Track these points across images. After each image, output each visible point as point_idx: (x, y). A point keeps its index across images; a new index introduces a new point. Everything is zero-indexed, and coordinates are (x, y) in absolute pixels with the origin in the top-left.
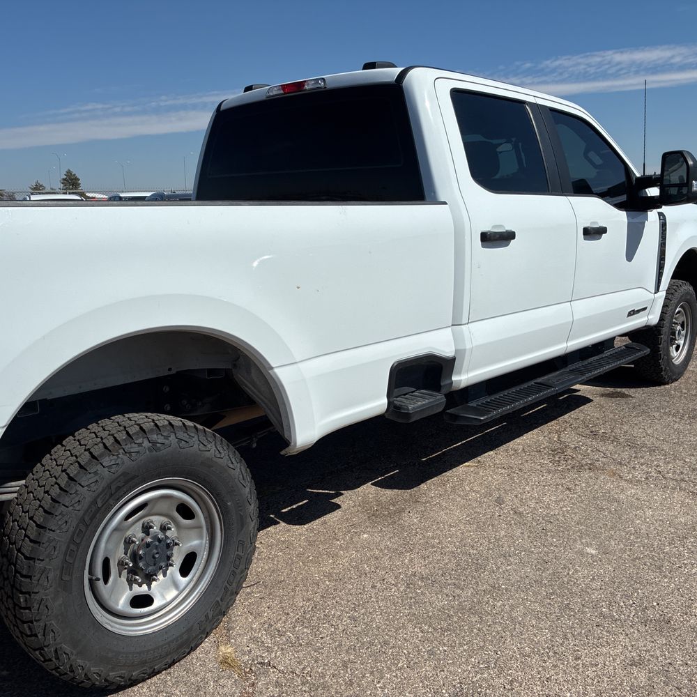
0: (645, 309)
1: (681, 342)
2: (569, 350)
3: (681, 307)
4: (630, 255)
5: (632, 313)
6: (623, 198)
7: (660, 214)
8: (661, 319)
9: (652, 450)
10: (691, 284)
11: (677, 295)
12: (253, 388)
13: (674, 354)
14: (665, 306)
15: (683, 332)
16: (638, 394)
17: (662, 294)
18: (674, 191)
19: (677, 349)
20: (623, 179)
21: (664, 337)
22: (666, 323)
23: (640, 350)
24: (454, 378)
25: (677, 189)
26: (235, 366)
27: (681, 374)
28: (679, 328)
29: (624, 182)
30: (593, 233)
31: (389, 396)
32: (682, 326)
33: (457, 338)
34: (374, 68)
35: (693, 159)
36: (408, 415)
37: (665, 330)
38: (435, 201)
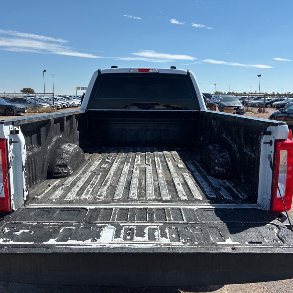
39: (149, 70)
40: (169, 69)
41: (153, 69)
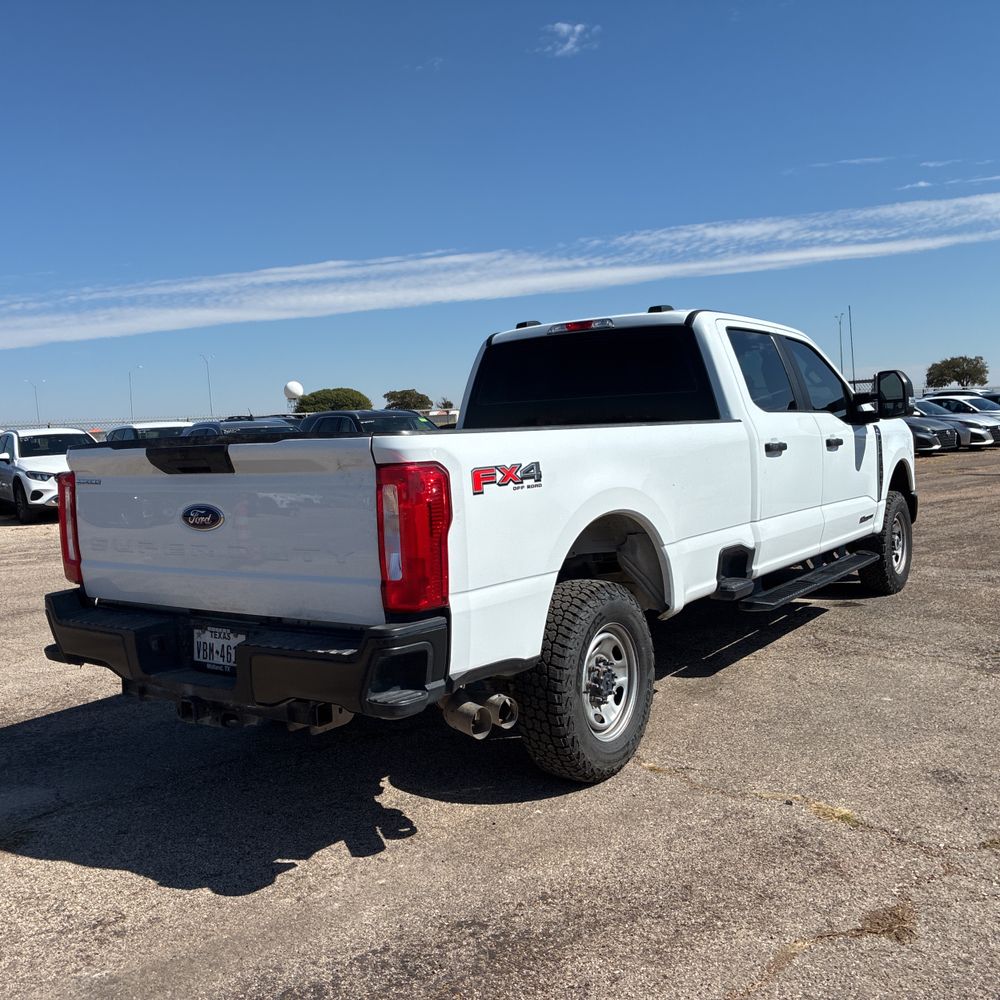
0: (871, 516)
1: (899, 552)
2: (823, 551)
3: (898, 517)
4: (858, 465)
5: (863, 519)
6: (844, 413)
7: (876, 427)
8: (884, 528)
9: (904, 640)
10: (903, 494)
11: (894, 504)
12: (633, 567)
13: (895, 564)
14: (886, 515)
15: (901, 543)
16: (870, 603)
17: (883, 503)
18: (890, 406)
19: (897, 559)
20: (841, 395)
21: (887, 545)
22: (887, 531)
23: (872, 556)
24: (754, 568)
25: (892, 404)
26: (619, 550)
27: (904, 583)
28: (897, 537)
29: (842, 399)
30: (833, 444)
31: (718, 577)
32: (899, 535)
33: (755, 532)
34: (660, 311)
35: (907, 378)
36: (733, 594)
37: (886, 539)
38: (729, 419)
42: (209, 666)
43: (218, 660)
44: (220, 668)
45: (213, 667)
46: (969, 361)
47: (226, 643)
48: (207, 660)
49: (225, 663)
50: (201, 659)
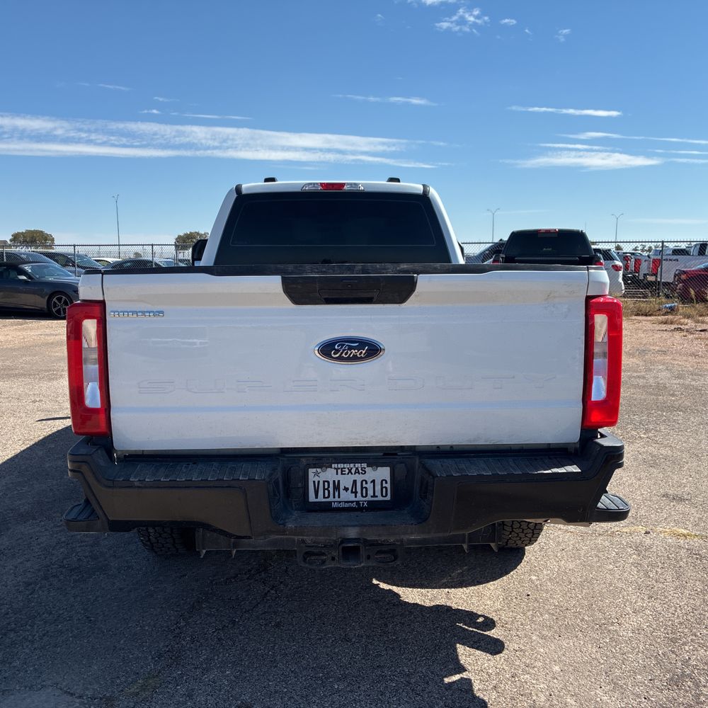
39: (343, 185)
40: (385, 183)
41: (351, 184)
42: (334, 505)
43: (347, 496)
44: (354, 505)
45: (342, 505)
46: (201, 235)
47: (359, 478)
48: (331, 499)
49: (359, 498)
50: (321, 498)
